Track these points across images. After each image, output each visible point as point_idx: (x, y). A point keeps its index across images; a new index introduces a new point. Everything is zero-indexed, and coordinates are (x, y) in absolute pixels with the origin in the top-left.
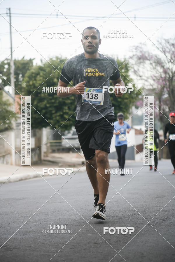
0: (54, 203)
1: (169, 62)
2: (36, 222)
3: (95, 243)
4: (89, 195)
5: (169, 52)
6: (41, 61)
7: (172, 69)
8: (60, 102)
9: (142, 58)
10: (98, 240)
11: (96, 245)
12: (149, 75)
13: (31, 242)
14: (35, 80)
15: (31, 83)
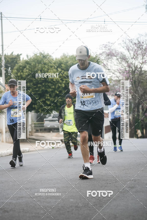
0: (40, 174)
1: (132, 58)
2: (27, 189)
3: (76, 207)
4: (69, 167)
5: (132, 50)
6: (27, 56)
7: (135, 64)
8: (42, 90)
9: (110, 55)
10: (78, 204)
11: (77, 208)
12: (116, 69)
13: (23, 206)
14: (22, 72)
15: (19, 74)
